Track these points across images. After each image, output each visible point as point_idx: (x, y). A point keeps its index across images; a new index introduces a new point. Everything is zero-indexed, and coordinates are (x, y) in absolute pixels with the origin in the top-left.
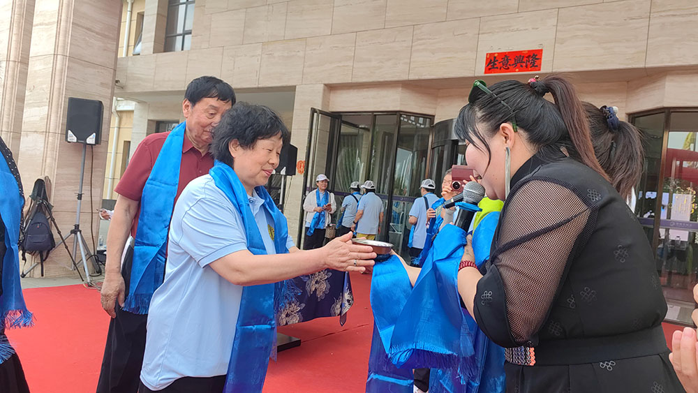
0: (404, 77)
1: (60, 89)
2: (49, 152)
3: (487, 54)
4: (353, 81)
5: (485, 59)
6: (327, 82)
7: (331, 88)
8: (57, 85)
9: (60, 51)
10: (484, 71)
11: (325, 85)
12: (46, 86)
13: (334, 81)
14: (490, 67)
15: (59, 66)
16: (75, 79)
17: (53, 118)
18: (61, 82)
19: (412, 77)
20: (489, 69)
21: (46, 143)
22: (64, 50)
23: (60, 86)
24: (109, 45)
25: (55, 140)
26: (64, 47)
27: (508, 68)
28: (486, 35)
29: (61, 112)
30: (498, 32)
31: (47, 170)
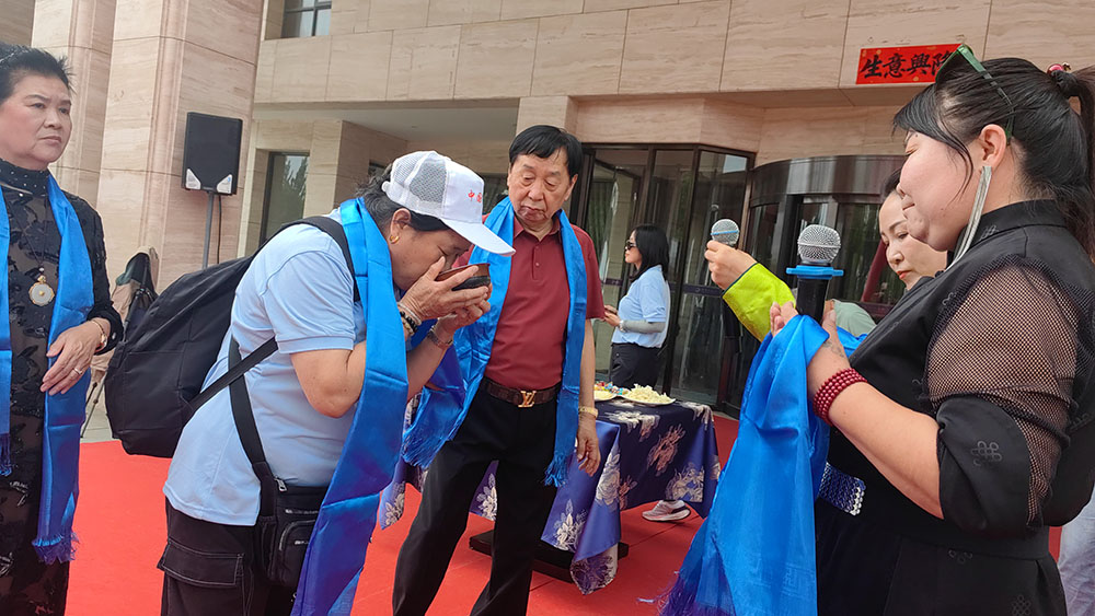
0: (713, 87)
1: (170, 97)
2: (151, 207)
3: (862, 50)
4: (620, 93)
5: (858, 59)
6: (575, 93)
7: (579, 103)
8: (165, 91)
9: (170, 31)
10: (855, 80)
11: (572, 98)
12: (147, 93)
13: (587, 90)
14: (867, 72)
15: (168, 58)
16: (194, 80)
17: (159, 147)
18: (172, 86)
19: (726, 87)
20: (866, 76)
21: (148, 189)
22: (177, 30)
23: (171, 92)
24: (248, 23)
25: (164, 185)
26: (178, 24)
27: (901, 75)
28: (861, 18)
29: (172, 138)
30: (883, 13)
31: (149, 236)
